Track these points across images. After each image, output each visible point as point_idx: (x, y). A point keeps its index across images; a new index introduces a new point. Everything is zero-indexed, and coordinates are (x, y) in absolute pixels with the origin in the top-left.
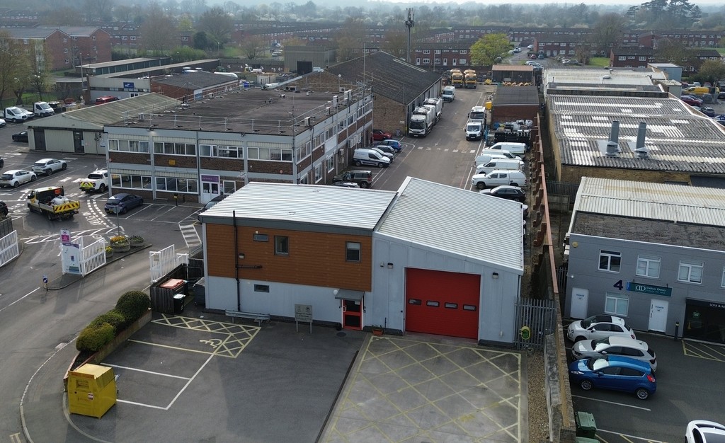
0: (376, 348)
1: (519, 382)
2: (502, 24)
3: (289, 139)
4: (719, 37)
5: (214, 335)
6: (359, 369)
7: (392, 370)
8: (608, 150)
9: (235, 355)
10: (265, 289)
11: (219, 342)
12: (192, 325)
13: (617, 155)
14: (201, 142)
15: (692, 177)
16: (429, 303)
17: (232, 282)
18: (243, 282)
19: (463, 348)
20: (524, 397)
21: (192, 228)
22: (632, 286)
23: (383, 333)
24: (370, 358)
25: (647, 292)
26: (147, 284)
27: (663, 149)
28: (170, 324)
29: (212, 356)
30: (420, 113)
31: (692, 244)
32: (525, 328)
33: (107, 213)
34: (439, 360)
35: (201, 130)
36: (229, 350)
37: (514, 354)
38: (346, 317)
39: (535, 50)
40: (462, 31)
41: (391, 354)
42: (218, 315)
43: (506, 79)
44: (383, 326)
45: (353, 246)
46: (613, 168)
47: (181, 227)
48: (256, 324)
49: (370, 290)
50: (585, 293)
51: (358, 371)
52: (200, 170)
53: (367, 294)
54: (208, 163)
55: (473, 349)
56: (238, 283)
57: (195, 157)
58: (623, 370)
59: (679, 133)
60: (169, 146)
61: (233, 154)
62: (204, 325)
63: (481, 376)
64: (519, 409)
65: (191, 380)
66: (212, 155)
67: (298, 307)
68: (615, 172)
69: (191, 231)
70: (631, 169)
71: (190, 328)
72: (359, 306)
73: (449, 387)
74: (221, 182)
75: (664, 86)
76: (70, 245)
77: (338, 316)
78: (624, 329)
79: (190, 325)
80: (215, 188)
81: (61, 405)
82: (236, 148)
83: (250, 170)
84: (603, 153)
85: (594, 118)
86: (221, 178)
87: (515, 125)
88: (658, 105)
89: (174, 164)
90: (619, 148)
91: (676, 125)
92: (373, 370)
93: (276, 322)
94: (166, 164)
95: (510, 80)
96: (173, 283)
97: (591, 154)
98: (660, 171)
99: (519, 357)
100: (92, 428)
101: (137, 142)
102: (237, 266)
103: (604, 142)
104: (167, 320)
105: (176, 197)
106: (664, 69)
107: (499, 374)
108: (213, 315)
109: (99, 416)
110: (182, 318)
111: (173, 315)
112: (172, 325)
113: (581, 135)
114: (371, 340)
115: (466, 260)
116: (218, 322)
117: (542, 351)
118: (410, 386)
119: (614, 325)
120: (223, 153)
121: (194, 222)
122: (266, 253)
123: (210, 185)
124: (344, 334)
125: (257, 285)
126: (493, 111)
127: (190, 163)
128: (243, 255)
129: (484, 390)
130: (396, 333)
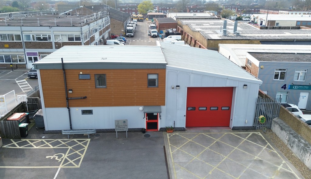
1: (276, 152)
3: (78, 29)
5: (56, 151)
6: (172, 160)
7: (195, 158)
9: (78, 165)
10: (90, 112)
11: (62, 156)
12: (37, 145)
13: (227, 35)
14: (24, 32)
15: (260, 41)
16: (200, 109)
18: (72, 109)
19: (226, 133)
20: (287, 162)
22: (291, 87)
23: (173, 131)
24: (175, 151)
25: (298, 89)
28: (18, 147)
29: (59, 170)
32: (262, 116)
34: (219, 144)
35: (23, 26)
36: (71, 162)
37: (256, 133)
38: (148, 124)
41: (187, 145)
42: (57, 134)
43: (154, 18)
44: (173, 127)
45: (152, 77)
47: (17, 82)
49: (164, 105)
51: (173, 162)
52: (25, 49)
53: (163, 107)
54: (29, 45)
55: (232, 133)
56: (69, 111)
57: (21, 42)
61: (45, 39)
62: (47, 143)
66: (32, 40)
67: (117, 122)
69: (24, 83)
70: (236, 40)
71: (35, 147)
72: (156, 116)
73: (239, 163)
74: (39, 56)
75: (217, 16)
79: (35, 144)
82: (46, 35)
83: (56, 48)
84: (221, 34)
85: (204, 25)
86: (39, 53)
87: (169, 30)
89: (8, 47)
92: (182, 159)
93: (99, 134)
94: (3, 47)
96: (17, 116)
97: (216, 35)
99: (260, 134)
102: (67, 99)
104: (15, 143)
105: (11, 66)
106: (212, 12)
107: (260, 149)
108: (52, 135)
110: (27, 140)
111: (20, 139)
112: (21, 147)
113: (204, 30)
114: (168, 137)
115: (227, 78)
116: (57, 140)
117: (270, 129)
118: (215, 168)
119: (293, 109)
120: (39, 39)
121: (24, 79)
122: (89, 87)
123: (33, 58)
124: (150, 135)
125: (83, 110)
126: (159, 26)
127: (18, 45)
128: (72, 90)
129: (261, 161)
130: (181, 130)
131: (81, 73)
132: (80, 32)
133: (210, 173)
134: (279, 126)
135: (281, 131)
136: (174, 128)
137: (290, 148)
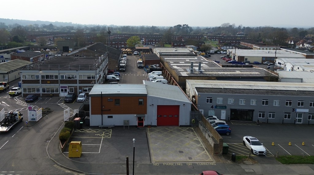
0: (151, 131)
1: (196, 134)
2: (129, 33)
3: (94, 71)
4: (201, 37)
5: (98, 133)
7: (160, 136)
8: (191, 71)
9: (110, 137)
10: (111, 117)
11: (102, 134)
12: (89, 131)
13: (194, 73)
14: (60, 74)
15: (216, 78)
16: (164, 116)
17: (100, 116)
19: (176, 128)
20: (199, 137)
21: (63, 104)
22: (216, 107)
23: (151, 127)
24: (151, 134)
25: (220, 108)
26: (63, 122)
27: (206, 70)
28: (81, 132)
29: (102, 138)
30: (123, 63)
31: (230, 93)
32: (193, 120)
33: (26, 102)
34: (171, 132)
35: (60, 70)
36: (107, 136)
37: (190, 128)
38: (139, 123)
39: (145, 42)
40: (116, 35)
41: (157, 132)
42: (96, 127)
43: (141, 52)
44: (151, 125)
45: (141, 100)
46: (194, 76)
47: (59, 104)
48: (110, 129)
50: (203, 110)
51: (150, 137)
52: (60, 84)
53: (145, 115)
55: (179, 128)
56: (102, 116)
57: (58, 80)
58: (222, 128)
59: (207, 66)
60: (47, 77)
61: (73, 78)
62: (93, 131)
63: (186, 134)
64: (200, 140)
65: (101, 145)
66: (65, 79)
67: (125, 121)
68: (195, 78)
69: (64, 105)
70: (199, 76)
72: (143, 119)
73: (178, 138)
74: (68, 88)
75: (195, 52)
76: (32, 110)
77: (136, 124)
78: (217, 118)
79: (88, 131)
80: (66, 90)
81: (64, 156)
82: (74, 76)
83: (79, 83)
84: (189, 72)
85: (180, 62)
86: (68, 86)
87: (154, 66)
88: (196, 58)
89: (49, 82)
90: (193, 71)
91: (205, 64)
92: (154, 136)
93: (116, 127)
94: (46, 83)
95: (142, 52)
96: (77, 119)
97: (186, 73)
98: (207, 76)
99: (192, 128)
100: (79, 160)
101: (34, 75)
102: (102, 110)
103: (188, 69)
106: (192, 47)
107: (189, 133)
108: (94, 128)
109: (80, 157)
110: (83, 129)
111: (79, 129)
113: (179, 68)
114: (148, 129)
115: (176, 101)
116: (97, 130)
117: (198, 126)
118: (167, 139)
119: (214, 118)
120: (69, 78)
121: (62, 103)
122: (112, 105)
123: (64, 90)
124: (139, 129)
125: (109, 116)
126: (145, 62)
127: (56, 82)
128: (104, 106)
129: (188, 137)
131: (109, 98)
132: (95, 74)
133: (165, 140)
134: (201, 124)
135: (201, 126)
137: (203, 132)
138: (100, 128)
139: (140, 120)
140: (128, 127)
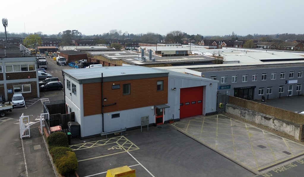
1: (238, 121)
7: (201, 131)
8: (144, 60)
9: (137, 148)
10: (117, 116)
11: (118, 147)
16: (186, 104)
17: (99, 116)
18: (105, 115)
19: (204, 118)
20: (247, 124)
22: (221, 87)
25: (224, 88)
28: (75, 150)
29: (128, 153)
32: (221, 103)
36: (130, 148)
37: (220, 115)
38: (157, 119)
41: (190, 127)
42: (97, 137)
43: (46, 52)
48: (119, 135)
51: (192, 135)
53: (166, 105)
55: (208, 117)
56: (103, 116)
62: (94, 144)
65: (140, 164)
67: (143, 118)
72: (163, 112)
73: (226, 129)
77: (153, 120)
83: (7, 79)
84: (141, 61)
85: (116, 55)
87: (82, 61)
92: (195, 133)
97: (138, 62)
99: (222, 115)
102: (102, 106)
110: (75, 145)
114: (174, 126)
116: (99, 141)
117: (225, 111)
118: (217, 133)
122: (119, 95)
125: (113, 115)
126: (69, 58)
128: (106, 99)
129: (235, 126)
130: (177, 120)
131: (114, 84)
132: (35, 62)
134: (232, 107)
135: (234, 110)
136: (173, 120)
137: (243, 118)
138: (104, 137)
139: (159, 114)
140: (146, 126)
